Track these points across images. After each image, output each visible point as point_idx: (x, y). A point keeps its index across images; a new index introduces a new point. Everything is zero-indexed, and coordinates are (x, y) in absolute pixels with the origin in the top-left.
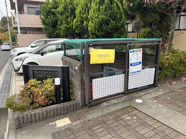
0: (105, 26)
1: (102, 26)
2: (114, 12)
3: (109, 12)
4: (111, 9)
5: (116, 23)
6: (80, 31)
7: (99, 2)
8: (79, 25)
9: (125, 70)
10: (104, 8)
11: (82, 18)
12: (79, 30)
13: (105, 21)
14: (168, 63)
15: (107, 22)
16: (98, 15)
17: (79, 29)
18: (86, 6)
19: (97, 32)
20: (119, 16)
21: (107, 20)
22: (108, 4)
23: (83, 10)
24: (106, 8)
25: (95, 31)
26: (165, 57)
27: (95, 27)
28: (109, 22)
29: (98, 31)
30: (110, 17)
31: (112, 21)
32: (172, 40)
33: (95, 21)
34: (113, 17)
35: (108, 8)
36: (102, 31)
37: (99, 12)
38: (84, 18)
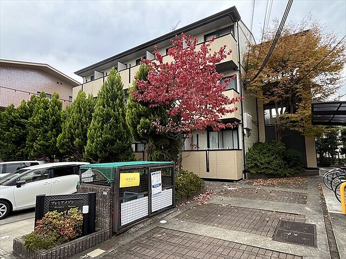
0: (109, 146)
1: (105, 147)
2: (121, 132)
3: (115, 132)
4: (116, 128)
5: (123, 143)
6: (67, 150)
7: (103, 120)
8: (67, 142)
9: (149, 192)
10: (109, 127)
11: (72, 134)
12: (65, 149)
13: (110, 141)
14: (182, 184)
15: (112, 142)
16: (102, 134)
17: (66, 147)
18: (80, 120)
19: (98, 153)
20: (125, 136)
21: (112, 139)
22: (113, 123)
23: (74, 124)
24: (111, 126)
25: (96, 152)
26: (178, 178)
27: (96, 148)
28: (115, 142)
29: (101, 152)
30: (116, 136)
31: (118, 141)
32: (181, 162)
33: (97, 140)
34: (119, 136)
35: (113, 127)
36: (105, 151)
37: (102, 131)
38: (75, 134)
